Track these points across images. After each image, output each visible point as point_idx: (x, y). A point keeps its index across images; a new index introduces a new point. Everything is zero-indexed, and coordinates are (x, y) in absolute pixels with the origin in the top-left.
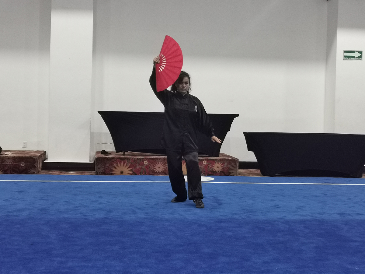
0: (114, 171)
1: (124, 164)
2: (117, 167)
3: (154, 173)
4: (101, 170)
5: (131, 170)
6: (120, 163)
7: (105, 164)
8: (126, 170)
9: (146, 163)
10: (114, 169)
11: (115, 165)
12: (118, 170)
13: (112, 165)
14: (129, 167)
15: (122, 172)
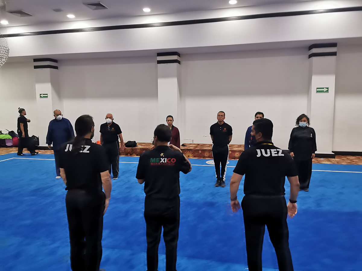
1: (189, 152)
3: (204, 157)
5: (193, 155)
8: (191, 155)
9: (200, 152)
11: (185, 153)
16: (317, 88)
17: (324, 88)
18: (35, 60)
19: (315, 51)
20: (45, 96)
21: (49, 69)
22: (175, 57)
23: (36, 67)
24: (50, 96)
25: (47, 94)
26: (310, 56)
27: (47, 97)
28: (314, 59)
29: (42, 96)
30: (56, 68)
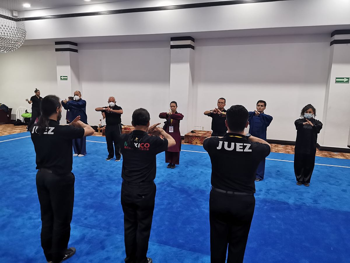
0: (193, 142)
2: (194, 140)
4: (187, 141)
5: (201, 142)
6: (196, 138)
7: (189, 139)
8: (198, 142)
10: (193, 141)
11: (193, 139)
12: (194, 142)
13: (192, 139)
14: (200, 141)
15: (196, 143)
16: (337, 78)
17: (344, 78)
18: (57, 43)
19: (337, 37)
20: (65, 78)
21: (69, 51)
22: (188, 42)
23: (57, 50)
24: (69, 78)
25: (67, 77)
26: (332, 43)
27: (67, 79)
28: (336, 46)
29: (62, 78)
30: (76, 51)
